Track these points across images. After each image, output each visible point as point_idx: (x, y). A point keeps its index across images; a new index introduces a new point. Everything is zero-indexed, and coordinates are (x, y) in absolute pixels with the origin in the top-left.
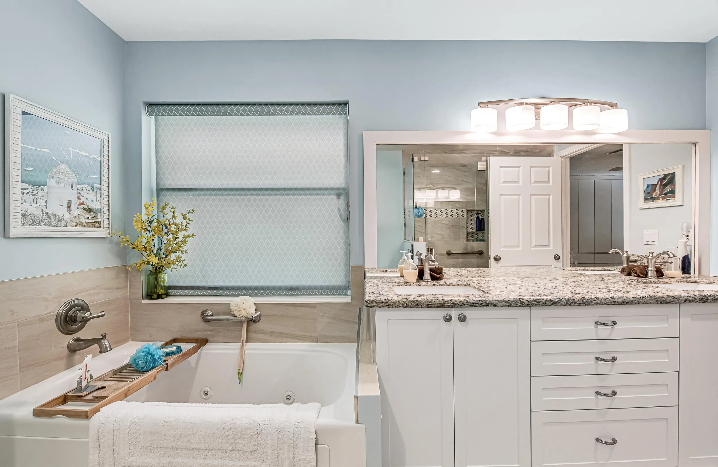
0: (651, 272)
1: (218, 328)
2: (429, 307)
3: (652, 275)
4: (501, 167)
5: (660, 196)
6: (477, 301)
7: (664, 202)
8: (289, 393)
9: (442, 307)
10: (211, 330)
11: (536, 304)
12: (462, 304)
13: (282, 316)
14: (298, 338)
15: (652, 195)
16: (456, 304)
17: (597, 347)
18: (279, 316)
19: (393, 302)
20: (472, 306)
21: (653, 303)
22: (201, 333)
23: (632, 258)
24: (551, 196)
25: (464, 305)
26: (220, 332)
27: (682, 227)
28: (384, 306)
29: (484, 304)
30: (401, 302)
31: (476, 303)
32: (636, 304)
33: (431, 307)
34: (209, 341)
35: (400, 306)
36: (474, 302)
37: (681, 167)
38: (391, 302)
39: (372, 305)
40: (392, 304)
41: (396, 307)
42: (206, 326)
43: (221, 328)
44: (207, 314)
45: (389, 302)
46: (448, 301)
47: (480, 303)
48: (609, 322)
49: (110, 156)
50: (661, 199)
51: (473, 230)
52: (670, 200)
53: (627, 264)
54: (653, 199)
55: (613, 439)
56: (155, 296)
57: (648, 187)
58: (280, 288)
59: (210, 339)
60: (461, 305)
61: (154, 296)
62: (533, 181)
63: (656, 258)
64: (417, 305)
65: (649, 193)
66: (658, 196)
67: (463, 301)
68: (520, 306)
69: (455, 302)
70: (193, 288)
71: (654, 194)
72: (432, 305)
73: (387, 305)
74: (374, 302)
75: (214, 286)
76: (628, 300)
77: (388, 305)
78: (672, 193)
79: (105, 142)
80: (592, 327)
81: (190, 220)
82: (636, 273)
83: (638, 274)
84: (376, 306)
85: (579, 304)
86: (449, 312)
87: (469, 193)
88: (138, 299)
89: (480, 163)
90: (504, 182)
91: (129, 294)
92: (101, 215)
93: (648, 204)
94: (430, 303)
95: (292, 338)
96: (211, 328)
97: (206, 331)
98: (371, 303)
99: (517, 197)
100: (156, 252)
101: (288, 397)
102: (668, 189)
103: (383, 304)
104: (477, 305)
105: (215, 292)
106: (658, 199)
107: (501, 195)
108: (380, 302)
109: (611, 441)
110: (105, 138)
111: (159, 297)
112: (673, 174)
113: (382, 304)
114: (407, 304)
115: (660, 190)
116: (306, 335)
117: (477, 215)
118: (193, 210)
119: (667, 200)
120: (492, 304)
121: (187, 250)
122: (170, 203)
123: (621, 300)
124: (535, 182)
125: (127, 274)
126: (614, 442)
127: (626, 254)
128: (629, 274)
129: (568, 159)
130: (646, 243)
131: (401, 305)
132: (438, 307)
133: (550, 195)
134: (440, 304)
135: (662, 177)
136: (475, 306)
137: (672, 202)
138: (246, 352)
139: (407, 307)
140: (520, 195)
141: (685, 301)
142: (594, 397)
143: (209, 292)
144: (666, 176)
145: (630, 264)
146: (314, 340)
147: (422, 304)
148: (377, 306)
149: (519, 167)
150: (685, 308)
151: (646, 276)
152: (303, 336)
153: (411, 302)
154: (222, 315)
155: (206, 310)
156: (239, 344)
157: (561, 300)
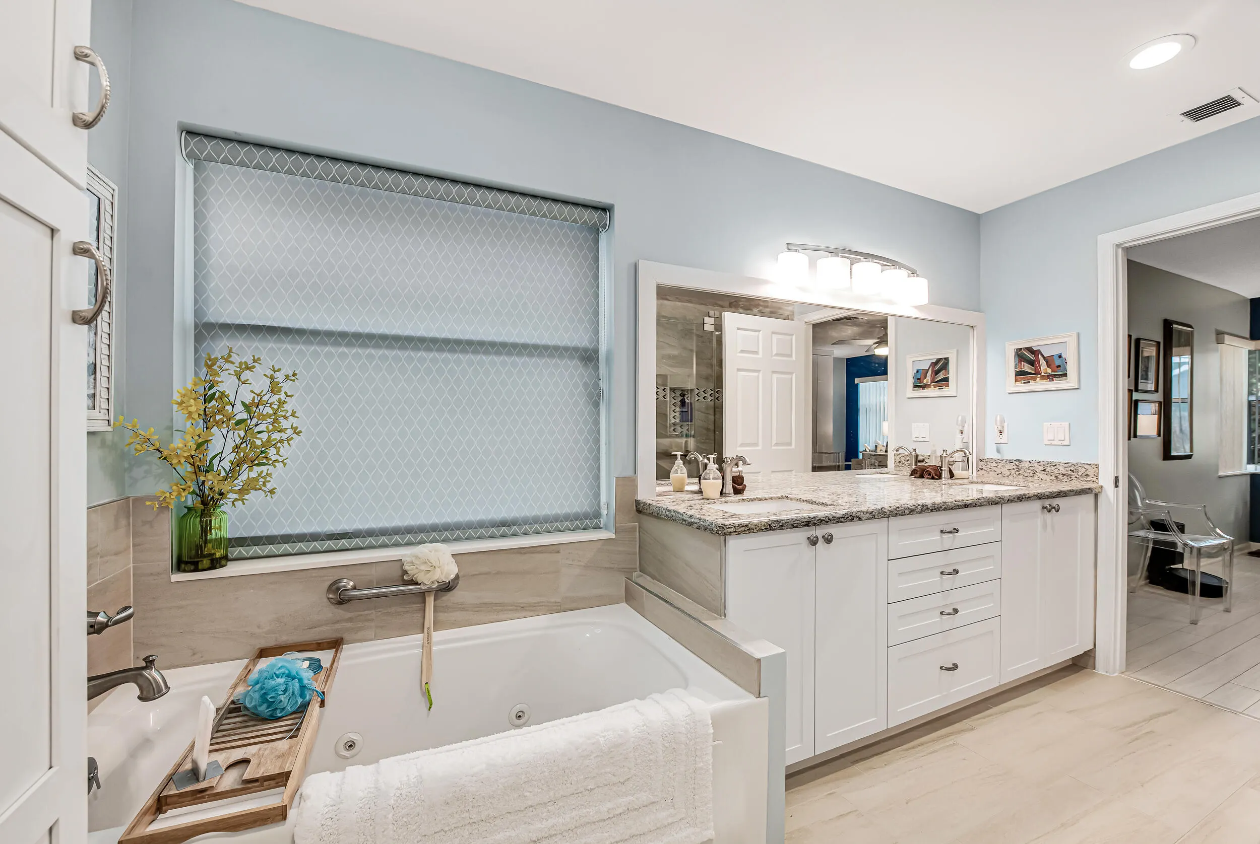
0: (945, 474)
1: (366, 612)
2: (794, 527)
3: (946, 476)
4: (738, 329)
5: (931, 383)
6: (843, 515)
7: (936, 391)
8: (519, 707)
9: (808, 526)
10: (350, 620)
11: (896, 514)
12: (829, 519)
13: (498, 573)
14: (527, 608)
15: (923, 382)
16: (822, 521)
17: (941, 561)
18: (494, 574)
19: (754, 524)
20: (838, 522)
21: (986, 505)
22: (328, 628)
23: (920, 458)
24: (794, 375)
25: (831, 520)
26: (372, 620)
27: (957, 421)
28: (744, 531)
29: (850, 518)
30: (763, 524)
31: (842, 518)
32: (974, 507)
33: (797, 527)
34: (345, 642)
35: (763, 530)
36: (840, 516)
37: (955, 351)
38: (752, 525)
39: (729, 530)
40: (753, 527)
41: (758, 531)
42: (340, 612)
43: (373, 611)
44: (345, 586)
45: (749, 525)
46: (814, 517)
47: (846, 517)
48: (951, 530)
49: (115, 239)
50: (932, 387)
51: (675, 420)
52: (943, 389)
53: (916, 465)
54: (924, 387)
55: (953, 664)
56: (206, 562)
57: (918, 372)
58: (481, 525)
59: (346, 636)
60: (827, 522)
61: (204, 562)
62: (774, 352)
63: (950, 456)
64: (781, 526)
65: (918, 379)
66: (929, 383)
67: (829, 515)
68: (882, 518)
69: (822, 519)
70: (286, 539)
71: (925, 381)
72: (797, 524)
73: (747, 529)
74: (732, 527)
75: (340, 530)
76: (968, 503)
77: (749, 529)
78: (946, 380)
79: (106, 205)
80: (937, 537)
81: (287, 396)
82: (930, 475)
83: (933, 476)
84: (734, 532)
85: (932, 511)
86: (811, 532)
87: (673, 363)
88: (159, 574)
89: (707, 320)
90: (742, 351)
91: (131, 565)
92: (95, 380)
93: (917, 392)
94: (796, 522)
95: (516, 609)
96: (349, 615)
97: (338, 622)
98: (729, 528)
99: (756, 374)
100: (207, 465)
101: (520, 714)
102: (941, 376)
103: (743, 529)
104: (842, 520)
105: (344, 543)
106: (929, 386)
107: (739, 370)
108: (739, 526)
109: (952, 666)
110: (105, 194)
111: (216, 564)
112: (947, 359)
113: (741, 529)
114: (770, 525)
115: (931, 376)
116: (542, 602)
117: (681, 396)
118: (294, 375)
119: (939, 389)
120: (857, 517)
121: (287, 458)
122: (261, 358)
123: (963, 503)
124: (777, 355)
125: (130, 516)
126: (956, 667)
127: (914, 452)
128: (922, 477)
129: (811, 326)
130: (916, 439)
131: (763, 528)
132: (804, 526)
133: (793, 373)
134: (806, 522)
135: (934, 361)
136: (841, 522)
137: (945, 392)
138: (434, 648)
139: (770, 529)
140: (760, 371)
141: (1008, 501)
142: (939, 619)
143: (330, 544)
144: (939, 360)
145: (919, 464)
146: (555, 608)
147: (787, 524)
148: (736, 532)
149: (759, 331)
150: (1007, 508)
151: (940, 477)
152: (537, 605)
153: (775, 523)
154: (377, 584)
155: (340, 580)
156: (418, 638)
157: (916, 507)
